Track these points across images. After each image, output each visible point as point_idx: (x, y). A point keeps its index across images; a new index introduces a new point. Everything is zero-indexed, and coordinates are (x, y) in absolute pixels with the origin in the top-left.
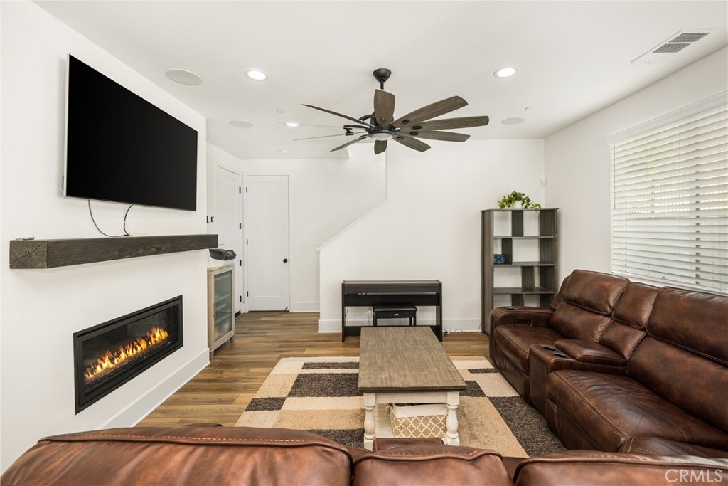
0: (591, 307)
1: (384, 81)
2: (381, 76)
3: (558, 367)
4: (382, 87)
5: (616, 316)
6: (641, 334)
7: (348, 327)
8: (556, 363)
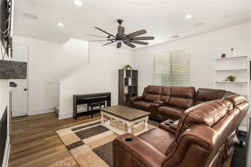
0: (156, 93)
1: (121, 23)
2: (120, 22)
3: (159, 106)
4: (120, 25)
5: (163, 94)
6: (169, 97)
7: (78, 113)
8: (159, 105)
